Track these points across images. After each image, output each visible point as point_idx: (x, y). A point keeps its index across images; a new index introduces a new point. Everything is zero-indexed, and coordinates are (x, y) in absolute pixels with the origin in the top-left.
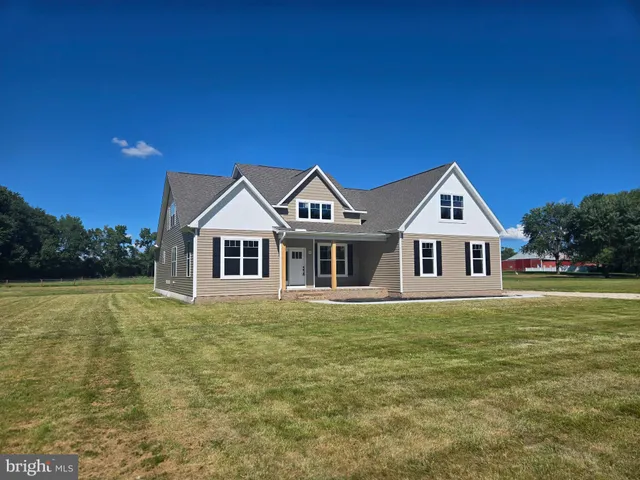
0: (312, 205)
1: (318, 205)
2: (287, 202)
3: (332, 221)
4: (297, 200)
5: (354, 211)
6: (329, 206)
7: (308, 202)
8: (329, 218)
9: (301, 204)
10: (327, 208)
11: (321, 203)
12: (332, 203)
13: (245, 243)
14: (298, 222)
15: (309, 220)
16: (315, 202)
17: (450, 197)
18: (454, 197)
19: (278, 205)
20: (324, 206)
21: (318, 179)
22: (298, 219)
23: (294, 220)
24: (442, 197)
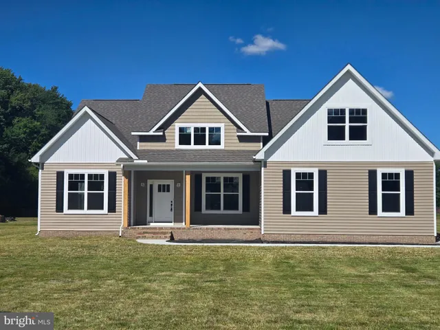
0: (196, 129)
1: (203, 129)
2: (164, 127)
3: (221, 147)
4: (177, 125)
5: (249, 133)
6: (218, 129)
7: (191, 127)
8: (219, 143)
9: (181, 130)
10: (215, 131)
11: (207, 126)
12: (222, 126)
13: (90, 176)
14: (177, 150)
15: (192, 147)
16: (200, 125)
17: (343, 111)
18: (351, 111)
19: (151, 133)
20: (211, 130)
21: (202, 98)
22: (178, 146)
23: (172, 148)
24: (330, 112)
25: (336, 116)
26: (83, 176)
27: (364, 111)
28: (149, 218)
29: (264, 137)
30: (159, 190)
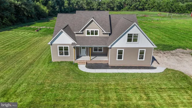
0: (91, 31)
1: (93, 31)
2: (82, 31)
3: (98, 36)
4: (86, 30)
5: (105, 32)
6: (97, 31)
7: (90, 30)
9: (87, 31)
11: (94, 30)
12: (98, 30)
13: (64, 47)
14: (86, 37)
15: (90, 35)
16: (92, 30)
17: (132, 34)
18: (134, 35)
19: (79, 32)
20: (95, 31)
21: (93, 22)
22: (87, 35)
23: (85, 36)
24: (128, 34)
25: (130, 36)
26: (62, 47)
27: (138, 34)
28: (80, 55)
29: (109, 33)
30: (82, 48)
